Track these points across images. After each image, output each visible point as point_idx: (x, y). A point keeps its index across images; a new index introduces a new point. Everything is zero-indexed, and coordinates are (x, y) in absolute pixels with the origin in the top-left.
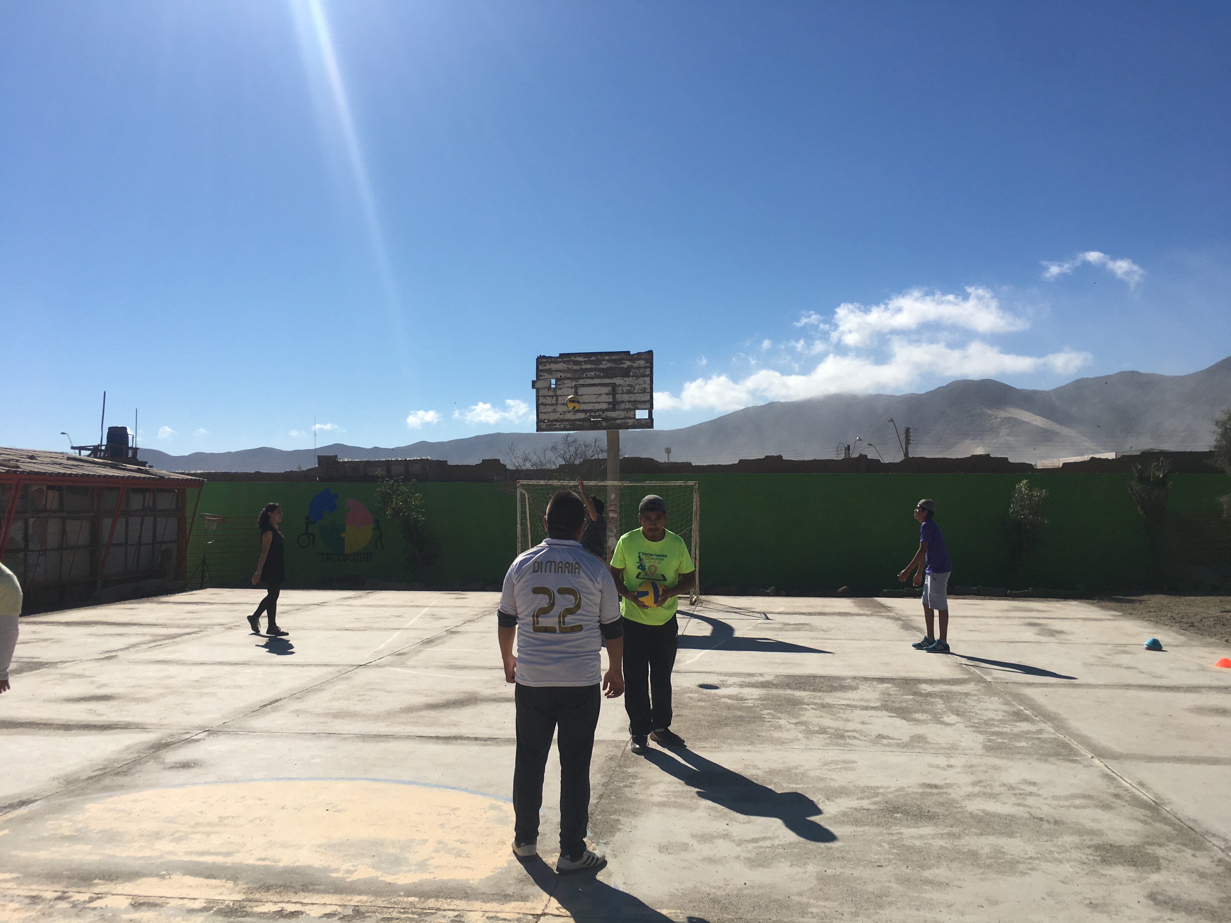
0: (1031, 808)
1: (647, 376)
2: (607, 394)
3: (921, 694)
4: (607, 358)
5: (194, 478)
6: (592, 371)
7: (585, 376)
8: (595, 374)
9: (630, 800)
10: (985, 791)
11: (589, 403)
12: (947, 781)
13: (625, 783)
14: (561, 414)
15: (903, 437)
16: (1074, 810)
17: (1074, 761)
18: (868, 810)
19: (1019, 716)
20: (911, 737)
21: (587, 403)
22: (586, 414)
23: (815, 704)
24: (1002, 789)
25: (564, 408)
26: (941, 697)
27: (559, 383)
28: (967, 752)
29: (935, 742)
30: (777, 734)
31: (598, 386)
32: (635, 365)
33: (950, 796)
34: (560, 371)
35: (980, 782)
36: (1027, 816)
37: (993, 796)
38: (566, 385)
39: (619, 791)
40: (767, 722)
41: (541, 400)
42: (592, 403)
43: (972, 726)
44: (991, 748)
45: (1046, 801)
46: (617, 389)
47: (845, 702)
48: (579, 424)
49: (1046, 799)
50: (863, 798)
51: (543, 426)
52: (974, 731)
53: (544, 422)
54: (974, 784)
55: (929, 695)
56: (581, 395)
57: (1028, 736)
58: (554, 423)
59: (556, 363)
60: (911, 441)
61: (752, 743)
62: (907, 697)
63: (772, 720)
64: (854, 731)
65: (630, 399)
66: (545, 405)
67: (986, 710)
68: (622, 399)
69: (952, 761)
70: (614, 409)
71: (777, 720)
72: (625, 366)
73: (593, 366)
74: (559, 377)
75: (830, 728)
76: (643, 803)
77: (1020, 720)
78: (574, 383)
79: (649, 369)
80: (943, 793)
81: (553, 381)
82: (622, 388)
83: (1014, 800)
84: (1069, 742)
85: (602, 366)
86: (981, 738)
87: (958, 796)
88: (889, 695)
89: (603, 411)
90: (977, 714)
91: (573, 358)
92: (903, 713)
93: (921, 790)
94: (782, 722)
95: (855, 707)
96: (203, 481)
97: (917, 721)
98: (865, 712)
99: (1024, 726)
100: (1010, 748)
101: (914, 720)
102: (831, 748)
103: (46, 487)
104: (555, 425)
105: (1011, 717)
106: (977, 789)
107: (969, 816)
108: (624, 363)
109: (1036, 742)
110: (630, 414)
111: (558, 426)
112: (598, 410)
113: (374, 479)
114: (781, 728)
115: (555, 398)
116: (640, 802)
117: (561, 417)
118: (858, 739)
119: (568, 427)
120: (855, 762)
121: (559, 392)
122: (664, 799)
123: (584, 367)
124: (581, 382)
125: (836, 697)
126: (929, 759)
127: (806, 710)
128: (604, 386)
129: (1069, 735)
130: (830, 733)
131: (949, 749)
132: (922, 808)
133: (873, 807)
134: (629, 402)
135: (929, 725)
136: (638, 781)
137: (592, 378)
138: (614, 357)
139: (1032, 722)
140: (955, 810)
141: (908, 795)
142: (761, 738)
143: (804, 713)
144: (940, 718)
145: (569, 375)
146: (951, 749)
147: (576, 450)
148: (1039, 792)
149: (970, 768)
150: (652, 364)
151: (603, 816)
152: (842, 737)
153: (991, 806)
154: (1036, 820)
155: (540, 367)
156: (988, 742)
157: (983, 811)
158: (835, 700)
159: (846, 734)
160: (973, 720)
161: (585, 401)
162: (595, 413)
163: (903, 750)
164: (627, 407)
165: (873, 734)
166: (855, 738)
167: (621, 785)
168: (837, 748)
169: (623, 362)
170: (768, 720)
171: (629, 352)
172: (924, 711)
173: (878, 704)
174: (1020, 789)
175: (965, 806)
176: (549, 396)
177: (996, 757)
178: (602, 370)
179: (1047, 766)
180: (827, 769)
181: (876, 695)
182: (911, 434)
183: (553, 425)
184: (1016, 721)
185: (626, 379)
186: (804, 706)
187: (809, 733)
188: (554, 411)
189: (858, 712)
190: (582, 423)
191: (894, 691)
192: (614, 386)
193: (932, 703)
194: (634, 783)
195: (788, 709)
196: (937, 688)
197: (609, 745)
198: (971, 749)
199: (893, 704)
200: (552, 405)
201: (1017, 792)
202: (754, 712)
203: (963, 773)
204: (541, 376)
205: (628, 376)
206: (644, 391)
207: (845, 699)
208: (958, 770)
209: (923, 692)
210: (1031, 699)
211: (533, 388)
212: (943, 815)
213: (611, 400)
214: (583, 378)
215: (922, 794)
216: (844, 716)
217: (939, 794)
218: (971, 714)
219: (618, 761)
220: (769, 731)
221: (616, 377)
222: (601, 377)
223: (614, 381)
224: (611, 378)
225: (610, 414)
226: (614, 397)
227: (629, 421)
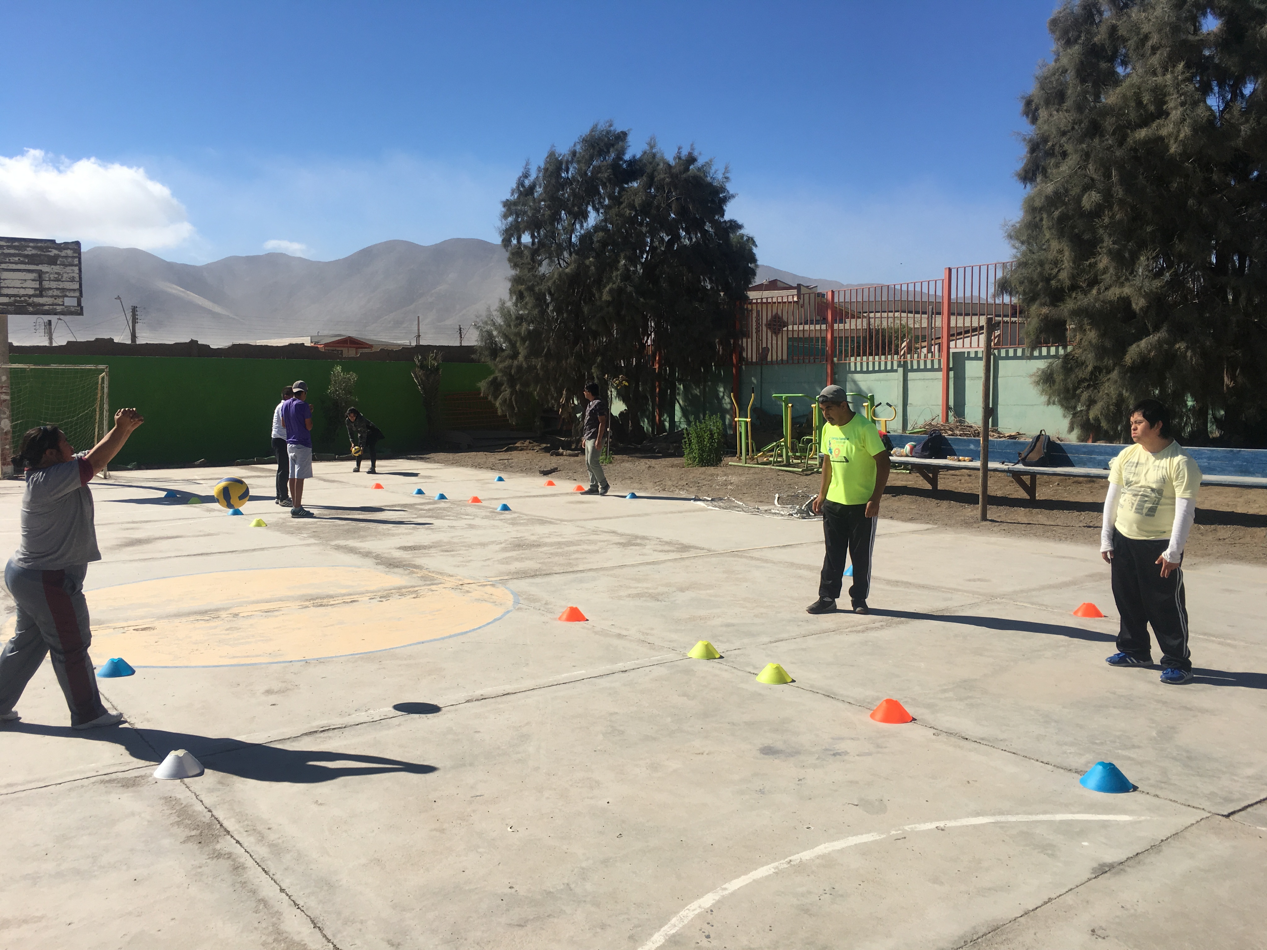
1: (76, 265)
4: (31, 244)
6: (15, 257)
8: (19, 259)
11: (14, 288)
21: (11, 287)
22: (10, 298)
31: (22, 272)
32: (63, 253)
42: (17, 288)
46: (43, 276)
48: (3, 308)
56: (4, 280)
60: (136, 322)
65: (58, 287)
68: (50, 286)
70: (41, 296)
72: (52, 254)
73: (17, 252)
79: (77, 259)
82: (49, 276)
85: (26, 253)
89: (30, 296)
108: (50, 251)
110: (59, 301)
112: (24, 296)
123: (6, 251)
124: (4, 266)
128: (30, 272)
134: (57, 289)
137: (16, 263)
150: (80, 254)
161: (9, 286)
162: (20, 298)
164: (55, 294)
169: (49, 249)
171: (55, 241)
178: (27, 256)
185: (53, 266)
190: (6, 307)
192: (40, 273)
205: (56, 264)
206: (72, 280)
213: (38, 286)
214: (6, 263)
221: (42, 264)
222: (25, 263)
223: (40, 267)
224: (37, 265)
225: (36, 300)
226: (41, 284)
227: (58, 307)
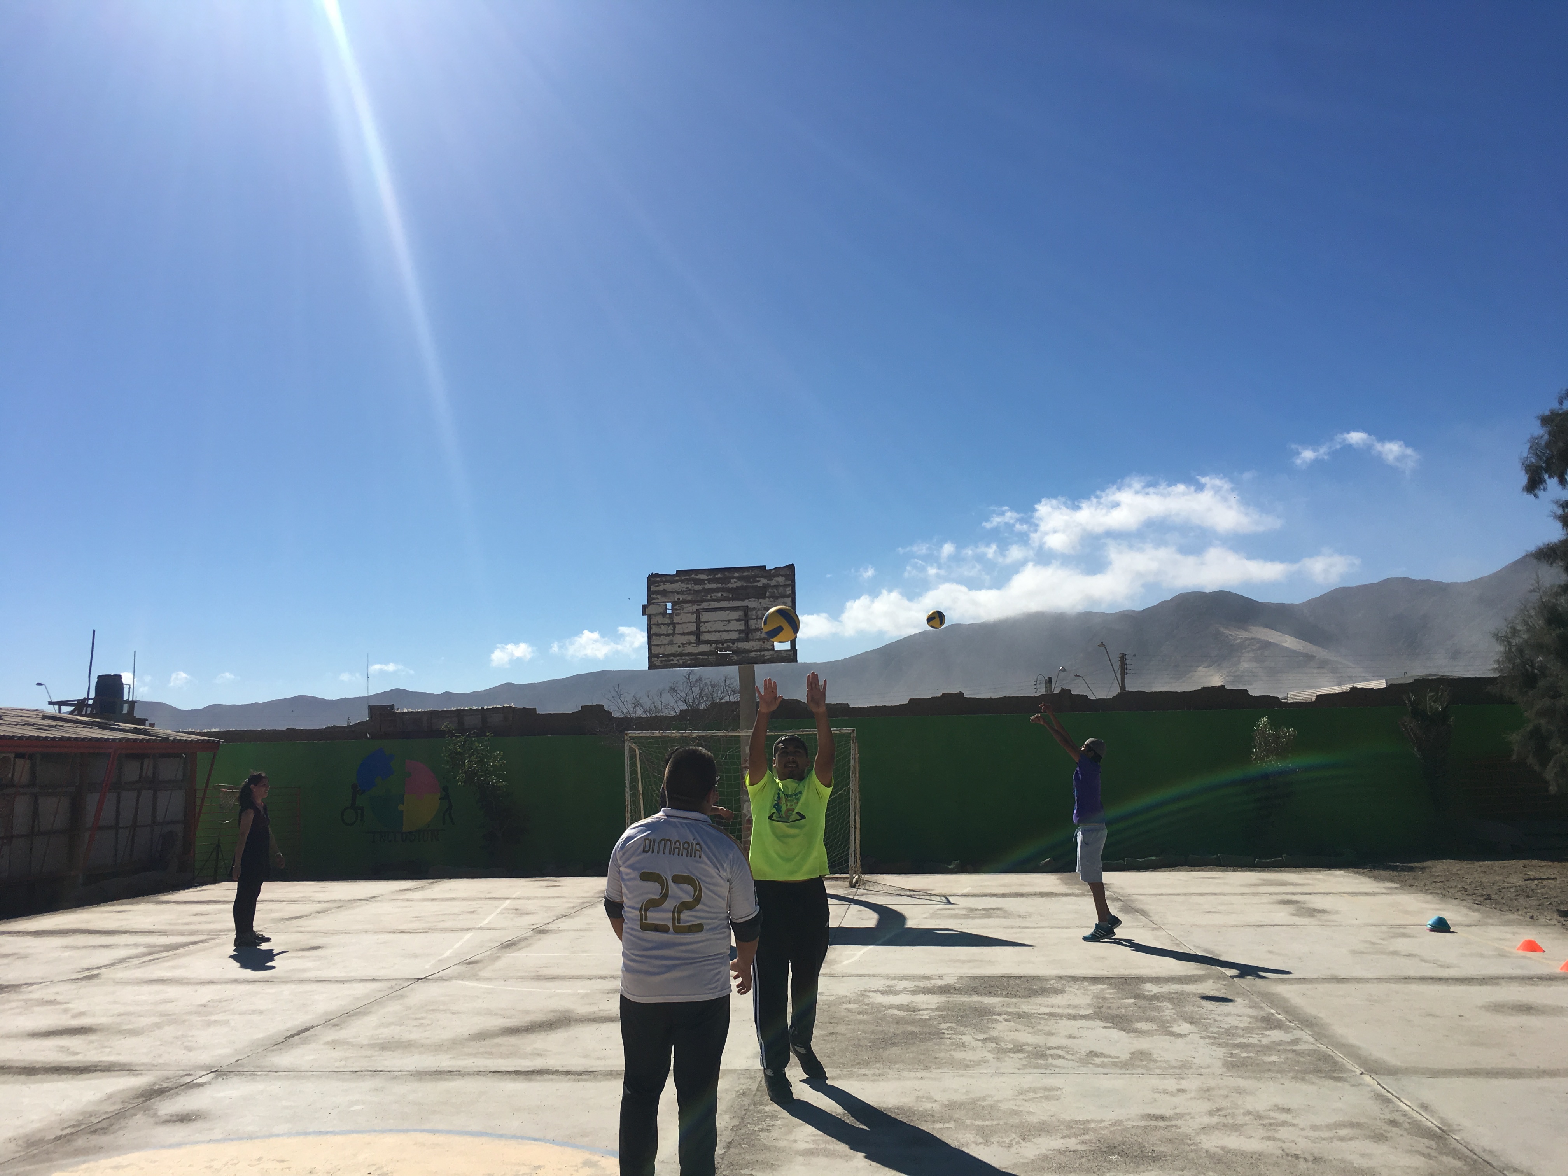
0: (1284, 1142)
1: (788, 596)
2: (738, 620)
3: (1145, 997)
4: (736, 575)
5: (208, 738)
6: (718, 592)
7: (709, 598)
8: (722, 595)
9: (767, 1148)
10: (1226, 1122)
11: (716, 632)
12: (1177, 1111)
13: (761, 1126)
14: (679, 647)
15: (1117, 665)
16: (1339, 1143)
17: (1339, 1079)
18: (1075, 1151)
19: (1270, 1023)
20: (1131, 1054)
21: (713, 632)
22: (711, 645)
23: (1007, 1013)
24: (1248, 1118)
25: (685, 639)
26: (1171, 1000)
27: (676, 607)
28: (1203, 1071)
29: (1162, 1059)
30: (959, 1055)
31: (726, 611)
32: (773, 583)
33: (1181, 1130)
34: (678, 593)
35: (1218, 1110)
36: (1279, 1152)
37: (1236, 1128)
38: (685, 611)
39: (753, 1137)
40: (947, 1038)
41: (654, 629)
42: (719, 632)
43: (1209, 1037)
44: (1235, 1066)
45: (1303, 1133)
46: (750, 613)
47: (1047, 1010)
48: (702, 659)
49: (1303, 1129)
50: (1069, 1137)
51: (657, 662)
52: (1213, 1044)
53: (658, 657)
54: (1211, 1113)
55: (1155, 997)
56: (704, 622)
57: (1281, 1048)
58: (671, 658)
59: (672, 582)
60: (1128, 671)
61: (927, 1068)
62: (1126, 1001)
63: (954, 1036)
64: (1058, 1048)
66: (659, 635)
67: (1228, 1015)
68: (757, 626)
69: (1184, 1084)
70: (747, 639)
71: (960, 1037)
72: (760, 584)
73: (720, 586)
74: (676, 600)
75: (1028, 1045)
76: (783, 1152)
77: (1271, 1028)
78: (695, 607)
79: (790, 588)
80: (1172, 1126)
81: (669, 605)
82: (756, 613)
83: (1262, 1132)
84: (1333, 1054)
85: (730, 586)
86: (1220, 1052)
87: (1191, 1129)
88: (1104, 999)
89: (733, 641)
90: (1215, 1021)
91: (693, 576)
92: (1120, 1022)
93: (1143, 1123)
94: (966, 1039)
95: (1061, 1016)
96: (219, 742)
97: (1139, 1032)
98: (1073, 1022)
99: (1275, 1035)
100: (1258, 1064)
101: (1136, 1031)
102: (1026, 1071)
103: (13, 755)
104: (673, 660)
105: (1259, 1024)
106: (1215, 1120)
107: (1206, 1155)
108: (758, 581)
109: (1291, 1055)
110: (767, 645)
111: (676, 662)
112: (726, 641)
113: (441, 734)
114: (964, 1047)
115: (671, 626)
116: (780, 1150)
117: (679, 650)
118: (1064, 1058)
119: (689, 662)
120: (1059, 1088)
121: (676, 619)
122: (812, 1146)
123: (708, 586)
124: (705, 605)
125: (1036, 1004)
126: (1155, 1081)
127: (997, 1021)
128: (733, 611)
129: (1332, 1045)
130: (1028, 1052)
131: (1180, 1068)
132: (1144, 1146)
133: (1081, 1148)
135: (1155, 1037)
136: (779, 1122)
137: (718, 600)
138: (745, 574)
139: (1287, 1029)
140: (1187, 1148)
141: (1126, 1130)
142: (938, 1060)
143: (993, 1026)
144: (1169, 1027)
145: (689, 598)
146: (1183, 1068)
147: (701, 690)
148: (1295, 1122)
149: (1206, 1092)
150: (794, 581)
151: (732, 1170)
152: (1043, 1056)
153: (1234, 1142)
154: (1290, 1158)
155: (653, 588)
156: (1231, 1057)
157: (1223, 1148)
158: (1034, 1007)
159: (1048, 1052)
160: (1211, 1029)
161: (710, 630)
162: (723, 645)
163: (1121, 1072)
164: (763, 636)
165: (1083, 1052)
166: (1060, 1057)
167: (756, 1128)
168: (1035, 1070)
169: (758, 579)
170: (949, 1036)
171: (765, 567)
172: (1149, 1020)
173: (1090, 1011)
174: (1270, 1118)
175: (1200, 1143)
176: (664, 624)
177: (1240, 1076)
178: (730, 590)
179: (1304, 1087)
180: (1023, 1099)
181: (1088, 1000)
182: (1128, 662)
183: (670, 661)
184: (1266, 1029)
185: (761, 600)
186: (995, 1017)
187: (1001, 1052)
188: (671, 643)
189: (1064, 1023)
190: (706, 657)
191: (1110, 994)
192: (746, 610)
193: (1159, 1009)
194: (773, 1125)
195: (974, 1021)
196: (1166, 989)
197: (742, 1076)
198: (1209, 1067)
199: (1110, 1011)
200: (668, 635)
201: (1266, 1121)
202: (930, 1026)
203: (1199, 1099)
204: (654, 599)
205: (763, 596)
207: (1048, 1006)
208: (1192, 1095)
209: (1147, 993)
210: (1286, 1000)
211: (643, 615)
212: (1171, 1156)
213: (743, 627)
214: (707, 601)
215: (1145, 1127)
216: (1046, 1029)
217: (1167, 1127)
218: (1209, 1021)
219: (752, 1096)
220: (950, 1050)
221: (748, 599)
222: (728, 599)
223: (746, 603)
224: (743, 600)
225: (741, 645)
226: (746, 624)
227: (766, 653)
